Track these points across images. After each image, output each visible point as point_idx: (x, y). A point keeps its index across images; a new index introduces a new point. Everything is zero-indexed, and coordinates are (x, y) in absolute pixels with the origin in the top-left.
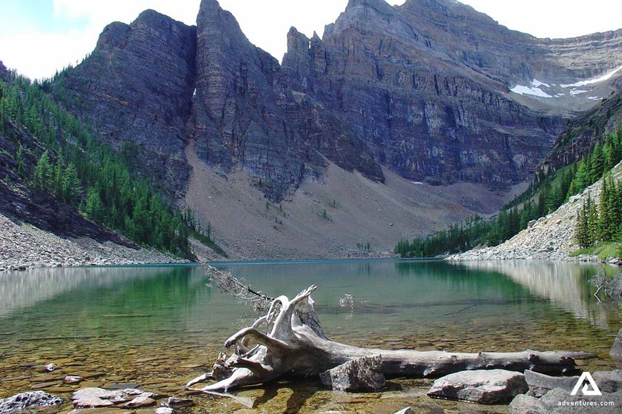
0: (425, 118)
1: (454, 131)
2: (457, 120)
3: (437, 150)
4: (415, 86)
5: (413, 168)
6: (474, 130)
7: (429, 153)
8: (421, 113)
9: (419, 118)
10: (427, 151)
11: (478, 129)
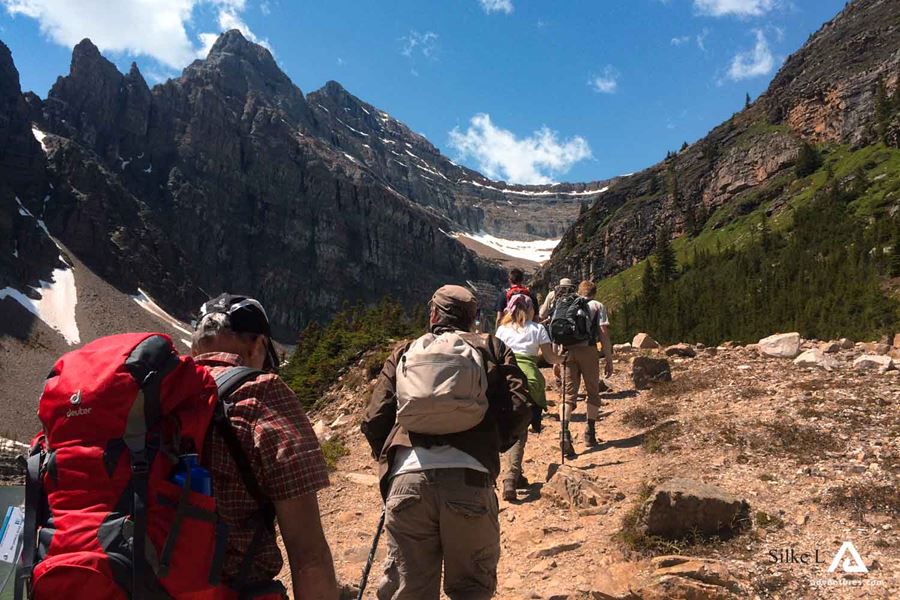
0: (313, 242)
1: (358, 269)
2: (366, 254)
3: (327, 296)
4: (304, 190)
5: (283, 321)
6: (392, 272)
7: (313, 301)
8: (308, 234)
9: (304, 242)
10: (311, 296)
11: (397, 273)
